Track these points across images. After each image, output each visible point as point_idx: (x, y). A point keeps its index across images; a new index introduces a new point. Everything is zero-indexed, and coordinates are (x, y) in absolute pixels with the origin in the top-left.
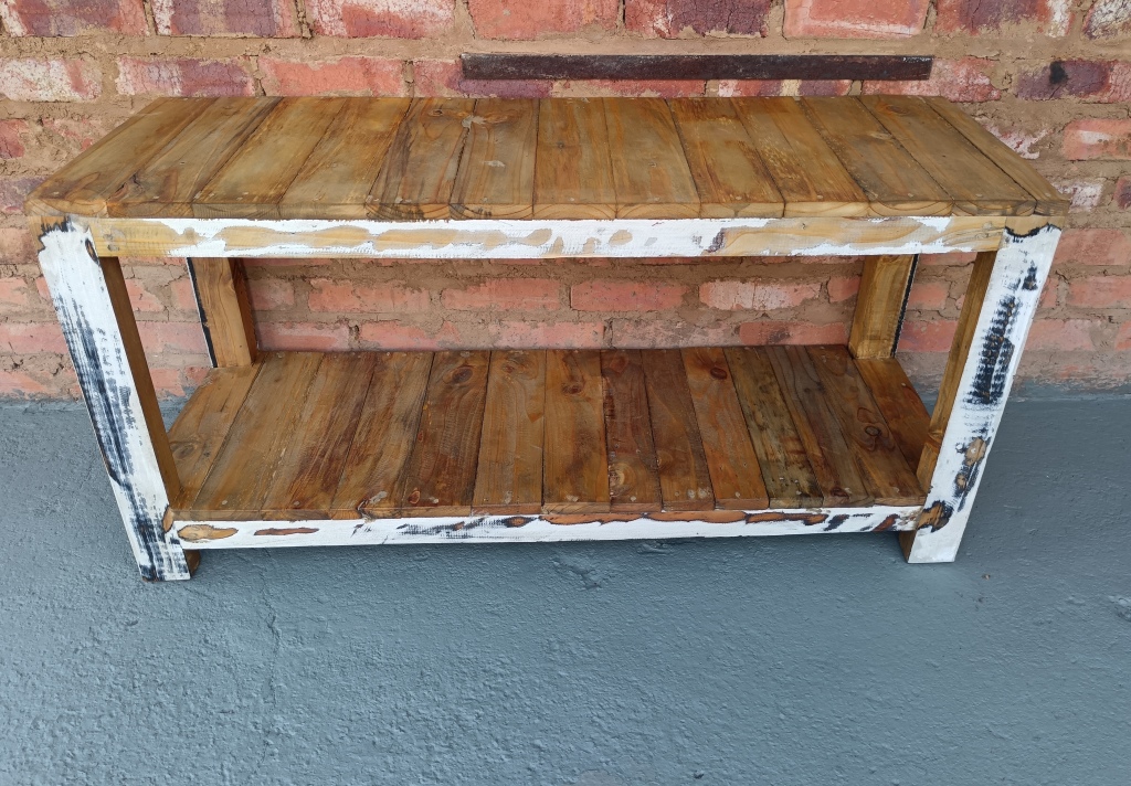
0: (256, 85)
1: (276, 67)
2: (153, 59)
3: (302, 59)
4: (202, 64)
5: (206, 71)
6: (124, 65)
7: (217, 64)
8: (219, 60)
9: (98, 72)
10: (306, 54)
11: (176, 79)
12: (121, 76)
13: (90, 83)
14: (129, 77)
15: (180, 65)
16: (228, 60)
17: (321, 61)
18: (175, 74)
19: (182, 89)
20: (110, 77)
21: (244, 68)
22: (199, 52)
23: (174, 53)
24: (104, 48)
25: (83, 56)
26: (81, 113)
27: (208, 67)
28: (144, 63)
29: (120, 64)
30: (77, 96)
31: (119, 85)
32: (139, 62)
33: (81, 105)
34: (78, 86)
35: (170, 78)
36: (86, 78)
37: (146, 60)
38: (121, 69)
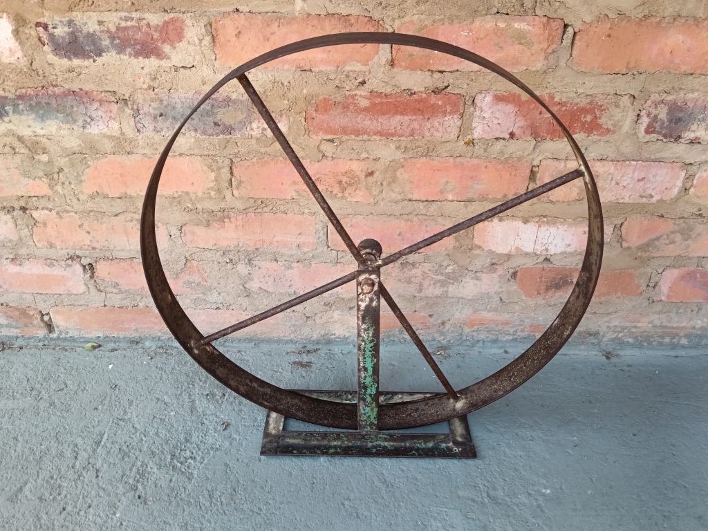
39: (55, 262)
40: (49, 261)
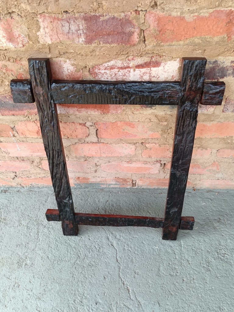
0: (140, 35)
1: (159, 20)
2: (65, 15)
3: (182, 13)
4: (102, 19)
5: (104, 25)
6: (43, 21)
7: (114, 18)
8: (116, 15)
9: (25, 27)
10: (186, 9)
11: (81, 32)
12: (41, 30)
13: (19, 36)
14: (47, 30)
15: (85, 20)
16: (123, 14)
17: (196, 14)
18: (81, 28)
19: (86, 38)
20: (34, 31)
21: (134, 22)
22: (100, 10)
23: (81, 10)
24: (28, 8)
25: (13, 15)
26: (15, 57)
27: (106, 21)
28: (58, 19)
29: (40, 20)
30: (11, 46)
31: (40, 37)
32: (55, 18)
33: (14, 51)
34: (11, 38)
35: (77, 31)
36: (16, 32)
37: (60, 16)
38: (42, 24)
39: (148, 163)
40: (145, 162)
